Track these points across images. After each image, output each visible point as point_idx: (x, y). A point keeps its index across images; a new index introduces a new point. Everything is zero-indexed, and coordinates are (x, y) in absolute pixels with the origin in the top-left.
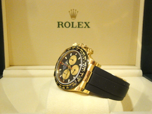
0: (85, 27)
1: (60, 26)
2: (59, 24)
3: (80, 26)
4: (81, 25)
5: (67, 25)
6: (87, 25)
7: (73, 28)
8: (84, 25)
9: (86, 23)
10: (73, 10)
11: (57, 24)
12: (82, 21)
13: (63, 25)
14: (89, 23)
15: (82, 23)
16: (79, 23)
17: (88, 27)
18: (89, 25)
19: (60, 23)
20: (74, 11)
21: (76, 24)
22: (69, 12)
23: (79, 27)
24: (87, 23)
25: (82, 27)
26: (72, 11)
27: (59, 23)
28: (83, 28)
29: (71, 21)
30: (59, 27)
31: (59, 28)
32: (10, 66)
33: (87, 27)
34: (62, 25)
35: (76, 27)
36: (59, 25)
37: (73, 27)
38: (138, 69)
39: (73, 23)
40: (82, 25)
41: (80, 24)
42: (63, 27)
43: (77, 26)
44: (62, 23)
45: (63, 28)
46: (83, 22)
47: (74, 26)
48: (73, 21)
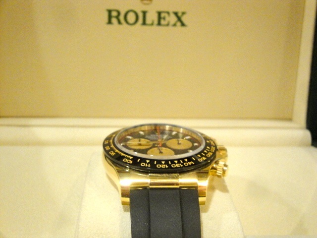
0: (175, 25)
1: (114, 20)
2: (112, 16)
3: (162, 22)
4: (164, 18)
5: (131, 18)
6: (179, 19)
7: (145, 27)
8: (173, 19)
9: (176, 14)
11: (106, 15)
12: (166, 10)
13: (122, 18)
14: (183, 13)
15: (166, 15)
16: (159, 13)
17: (183, 25)
18: (184, 19)
19: (114, 14)
21: (152, 17)
23: (159, 24)
24: (180, 14)
25: (168, 25)
27: (110, 12)
28: (170, 27)
30: (110, 22)
31: (110, 26)
33: (179, 24)
34: (117, 17)
35: (152, 24)
36: (110, 17)
37: (144, 23)
38: (301, 128)
39: (144, 13)
40: (168, 18)
41: (163, 15)
42: (119, 22)
43: (156, 22)
44: (119, 13)
45: (120, 26)
46: (171, 10)
47: (148, 21)
48: (145, 8)
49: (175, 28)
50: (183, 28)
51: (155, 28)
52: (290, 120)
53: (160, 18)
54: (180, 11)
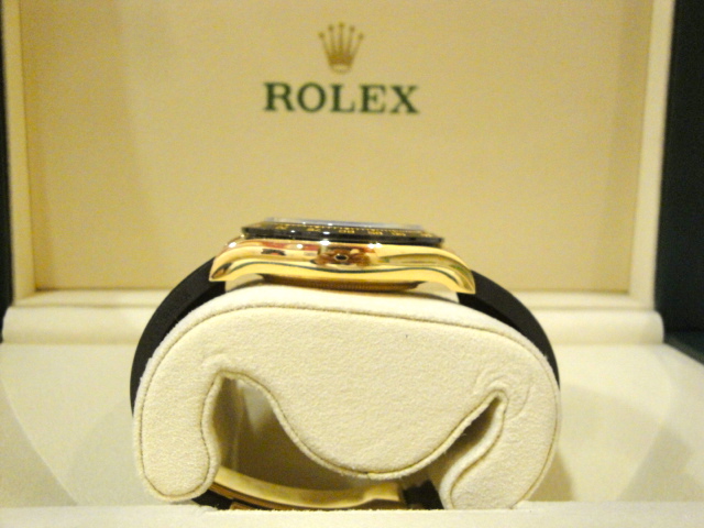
0: (395, 111)
1: (279, 103)
3: (372, 105)
4: (375, 98)
5: (312, 98)
6: (404, 99)
7: (337, 115)
8: (392, 99)
9: (398, 90)
10: (342, 26)
11: (264, 92)
13: (293, 98)
14: (412, 89)
15: (379, 92)
16: (366, 89)
17: (411, 110)
18: (413, 99)
19: (279, 91)
20: (346, 33)
21: (351, 96)
22: (322, 36)
23: (365, 108)
24: (405, 91)
25: (382, 110)
26: (337, 31)
27: (270, 87)
28: (386, 116)
29: (327, 79)
30: (270, 106)
31: (271, 114)
32: (39, 290)
33: (403, 108)
34: (285, 97)
35: (352, 110)
36: (271, 97)
37: (336, 108)
39: (337, 89)
40: (381, 99)
41: (372, 92)
42: (289, 107)
43: (359, 105)
44: (288, 89)
45: (290, 114)
47: (345, 103)
48: (337, 79)
49: (395, 117)
50: (412, 117)
51: (358, 117)
52: (625, 292)
53: (366, 98)
54: (405, 84)
